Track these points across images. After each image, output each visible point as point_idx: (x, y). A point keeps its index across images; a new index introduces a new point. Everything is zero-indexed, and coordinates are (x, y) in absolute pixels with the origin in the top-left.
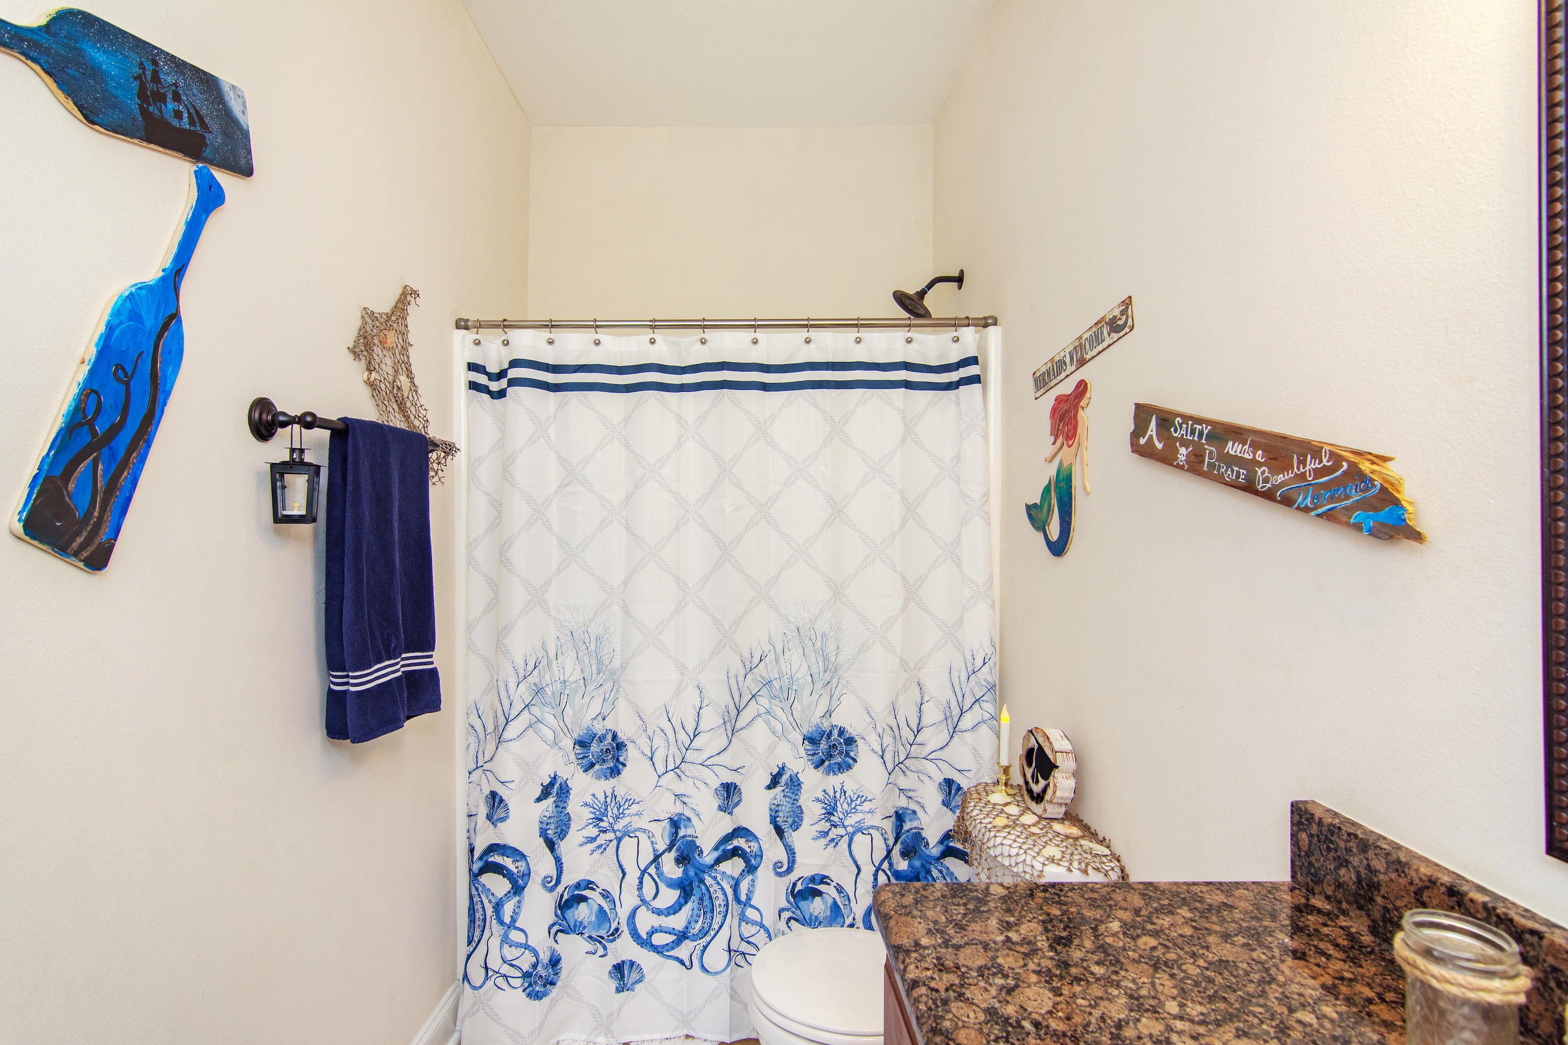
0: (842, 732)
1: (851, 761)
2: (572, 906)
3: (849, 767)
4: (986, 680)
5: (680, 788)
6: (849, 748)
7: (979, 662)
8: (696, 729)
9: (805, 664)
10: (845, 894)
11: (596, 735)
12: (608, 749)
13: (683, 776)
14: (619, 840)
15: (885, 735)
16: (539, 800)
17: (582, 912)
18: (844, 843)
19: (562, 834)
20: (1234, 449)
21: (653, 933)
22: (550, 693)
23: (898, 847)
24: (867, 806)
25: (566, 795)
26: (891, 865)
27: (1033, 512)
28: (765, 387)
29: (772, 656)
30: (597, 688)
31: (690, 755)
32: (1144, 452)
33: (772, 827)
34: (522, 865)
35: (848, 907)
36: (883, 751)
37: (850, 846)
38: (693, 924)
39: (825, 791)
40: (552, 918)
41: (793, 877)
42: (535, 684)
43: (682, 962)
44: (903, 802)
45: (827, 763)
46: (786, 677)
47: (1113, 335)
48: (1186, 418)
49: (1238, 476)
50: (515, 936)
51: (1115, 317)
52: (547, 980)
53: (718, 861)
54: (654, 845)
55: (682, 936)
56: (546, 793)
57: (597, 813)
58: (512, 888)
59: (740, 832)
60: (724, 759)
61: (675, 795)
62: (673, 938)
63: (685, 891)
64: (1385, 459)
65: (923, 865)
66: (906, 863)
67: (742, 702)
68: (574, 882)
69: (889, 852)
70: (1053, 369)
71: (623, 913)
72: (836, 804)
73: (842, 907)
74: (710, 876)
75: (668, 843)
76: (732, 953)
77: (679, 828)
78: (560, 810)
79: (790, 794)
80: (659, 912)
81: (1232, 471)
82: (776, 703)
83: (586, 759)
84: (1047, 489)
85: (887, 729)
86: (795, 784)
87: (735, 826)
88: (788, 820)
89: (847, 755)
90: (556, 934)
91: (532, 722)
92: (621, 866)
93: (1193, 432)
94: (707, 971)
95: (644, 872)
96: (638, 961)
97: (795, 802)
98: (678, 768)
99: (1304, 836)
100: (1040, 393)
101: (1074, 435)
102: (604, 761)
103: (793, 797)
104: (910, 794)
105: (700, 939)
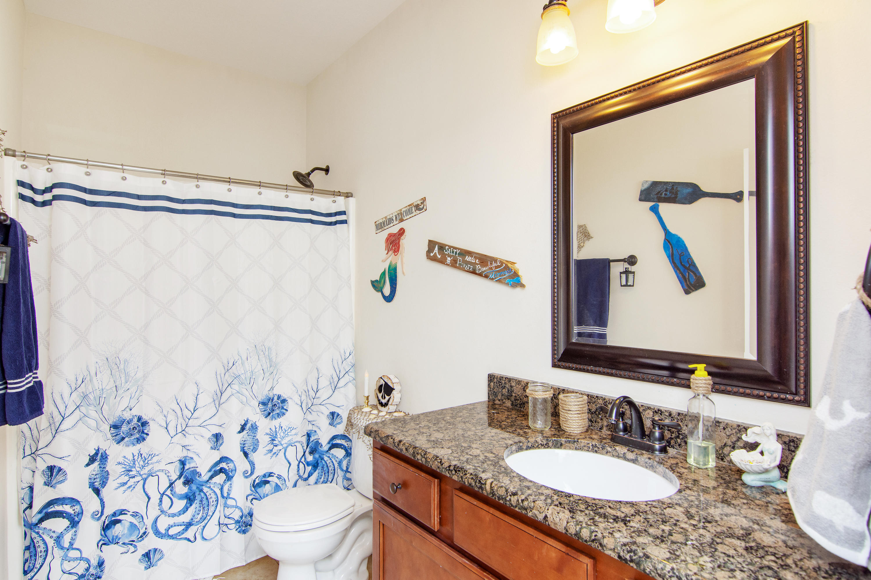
0: (279, 397)
1: (285, 411)
2: (111, 528)
3: (284, 414)
4: (351, 362)
5: (186, 442)
6: (283, 404)
7: (347, 354)
8: (195, 407)
9: (259, 364)
10: (283, 478)
11: (125, 420)
12: (135, 427)
13: (187, 435)
14: (145, 480)
15: (302, 395)
16: (88, 465)
17: (117, 530)
18: (281, 454)
19: (104, 484)
20: (468, 259)
21: (169, 528)
22: (92, 398)
23: (308, 450)
24: (294, 432)
25: (105, 459)
26: (305, 459)
27: (376, 284)
28: (234, 215)
29: (240, 362)
30: (125, 391)
31: (191, 423)
32: (434, 259)
33: (242, 453)
34: (77, 508)
35: (285, 485)
36: (302, 403)
37: (285, 454)
38: (196, 517)
39: (270, 429)
40: (99, 537)
41: (254, 477)
42: (83, 393)
43: (189, 540)
44: (310, 427)
45: (271, 414)
46: (249, 372)
47: (417, 211)
48: (450, 247)
49: (470, 268)
50: (73, 554)
51: (418, 204)
52: (97, 575)
53: (211, 477)
54: (170, 478)
55: (189, 525)
56: (92, 460)
57: (128, 467)
58: (71, 524)
59: (224, 459)
60: (215, 420)
61: (183, 446)
62: (183, 527)
63: (190, 499)
64: (514, 263)
65: (320, 456)
66: (312, 457)
67: (223, 388)
68: (112, 512)
69: (305, 452)
70: (386, 222)
71: (149, 522)
72: (276, 435)
73: (281, 486)
74: (206, 487)
75: (178, 474)
76: (221, 526)
77: (185, 464)
78: (102, 469)
79: (251, 434)
80: (174, 515)
81: (468, 266)
82: (243, 386)
83: (118, 436)
84: (384, 273)
85: (304, 392)
86: (254, 428)
87: (221, 457)
88: (251, 448)
89: (283, 408)
90: (101, 546)
91: (81, 417)
92: (147, 495)
93: (453, 252)
94: (206, 539)
95: (162, 495)
96: (159, 548)
97: (254, 437)
98: (184, 430)
99: (492, 384)
100: (379, 231)
101: (398, 251)
102: (132, 435)
103: (253, 435)
104: (313, 423)
105: (201, 523)
